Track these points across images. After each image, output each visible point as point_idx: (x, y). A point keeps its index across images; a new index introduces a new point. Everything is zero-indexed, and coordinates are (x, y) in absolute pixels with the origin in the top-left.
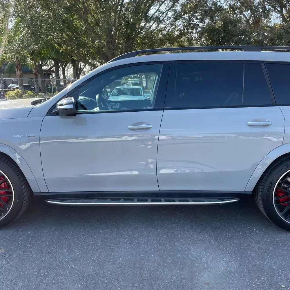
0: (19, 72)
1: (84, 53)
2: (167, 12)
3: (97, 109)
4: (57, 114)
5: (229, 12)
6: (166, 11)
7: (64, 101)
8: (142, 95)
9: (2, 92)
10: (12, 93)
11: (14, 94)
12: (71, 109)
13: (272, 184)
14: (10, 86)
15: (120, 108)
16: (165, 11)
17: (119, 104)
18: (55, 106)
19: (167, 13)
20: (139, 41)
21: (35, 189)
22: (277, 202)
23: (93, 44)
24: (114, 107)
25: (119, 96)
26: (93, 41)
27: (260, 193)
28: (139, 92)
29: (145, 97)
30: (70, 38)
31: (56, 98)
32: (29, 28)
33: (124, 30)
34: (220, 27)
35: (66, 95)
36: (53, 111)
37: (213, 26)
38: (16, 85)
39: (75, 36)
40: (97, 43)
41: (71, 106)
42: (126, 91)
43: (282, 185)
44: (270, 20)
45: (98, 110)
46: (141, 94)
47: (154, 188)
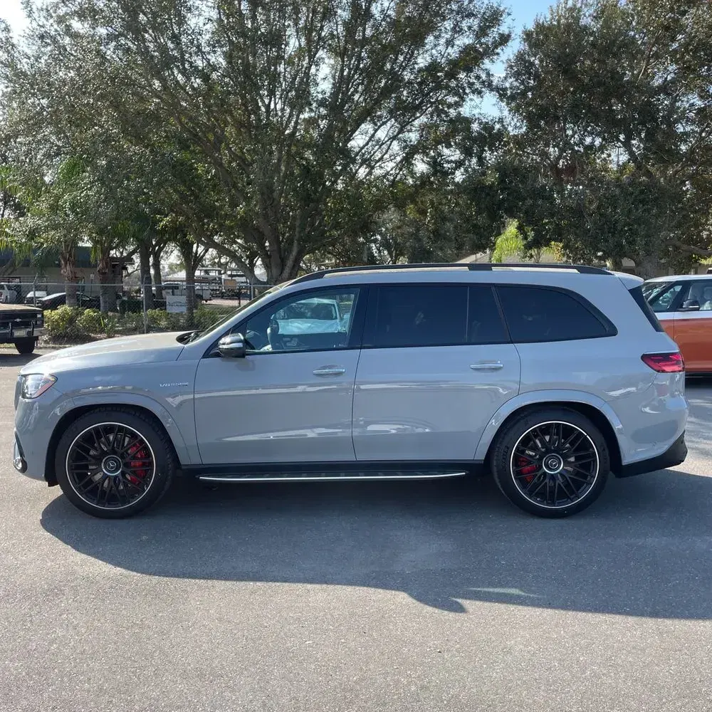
0: (68, 268)
1: (213, 228)
2: (388, 143)
3: (268, 348)
4: (217, 355)
5: (514, 151)
6: (388, 141)
7: (227, 339)
8: (336, 318)
9: (39, 314)
10: (53, 313)
11: (57, 317)
12: (239, 348)
13: (509, 449)
14: (30, 295)
15: (298, 345)
16: (386, 139)
17: (297, 339)
18: (215, 344)
19: (390, 145)
20: (329, 204)
21: (184, 460)
22: (517, 473)
23: (232, 210)
24: (288, 344)
25: (290, 320)
26: (234, 205)
27: (495, 463)
28: (331, 311)
29: (343, 322)
30: (183, 197)
31: (217, 334)
32: (103, 184)
33: (299, 185)
34: (493, 183)
35: (230, 330)
36: (212, 351)
37: (479, 181)
38: (44, 293)
39: (193, 193)
40: (241, 209)
41: (240, 345)
42: (302, 310)
43: (527, 452)
44: (610, 159)
45: (271, 350)
46: (334, 315)
47: (349, 457)
